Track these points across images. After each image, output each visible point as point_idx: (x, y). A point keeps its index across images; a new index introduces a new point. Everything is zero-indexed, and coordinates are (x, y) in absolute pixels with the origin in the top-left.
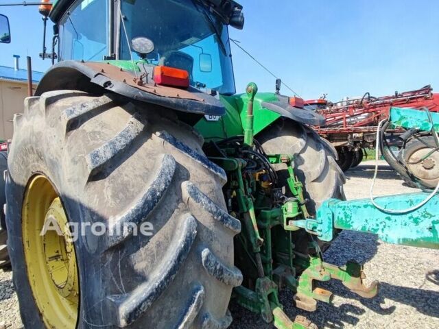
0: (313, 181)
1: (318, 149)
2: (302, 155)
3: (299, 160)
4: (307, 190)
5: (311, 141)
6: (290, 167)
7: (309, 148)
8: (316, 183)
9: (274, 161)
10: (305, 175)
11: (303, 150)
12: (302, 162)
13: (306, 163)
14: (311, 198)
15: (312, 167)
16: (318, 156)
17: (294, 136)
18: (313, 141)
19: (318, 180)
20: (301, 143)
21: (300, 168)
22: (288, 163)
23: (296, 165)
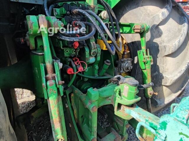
0: (167, 56)
1: (181, 22)
2: (161, 27)
3: (156, 32)
4: (158, 64)
5: (175, 13)
6: (143, 39)
7: (171, 20)
8: (169, 58)
9: (128, 31)
10: (160, 48)
11: (164, 22)
12: (160, 34)
13: (163, 36)
14: (161, 72)
15: (169, 41)
16: (180, 30)
17: (157, 6)
18: (177, 13)
19: (173, 55)
20: (163, 14)
21: (156, 40)
22: (142, 34)
23: (153, 37)
